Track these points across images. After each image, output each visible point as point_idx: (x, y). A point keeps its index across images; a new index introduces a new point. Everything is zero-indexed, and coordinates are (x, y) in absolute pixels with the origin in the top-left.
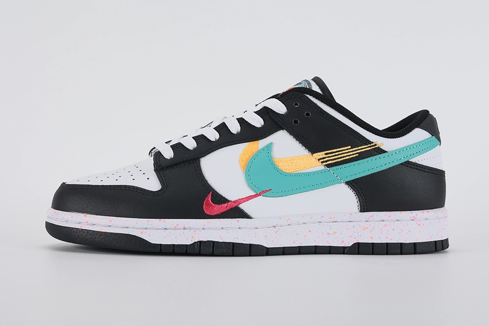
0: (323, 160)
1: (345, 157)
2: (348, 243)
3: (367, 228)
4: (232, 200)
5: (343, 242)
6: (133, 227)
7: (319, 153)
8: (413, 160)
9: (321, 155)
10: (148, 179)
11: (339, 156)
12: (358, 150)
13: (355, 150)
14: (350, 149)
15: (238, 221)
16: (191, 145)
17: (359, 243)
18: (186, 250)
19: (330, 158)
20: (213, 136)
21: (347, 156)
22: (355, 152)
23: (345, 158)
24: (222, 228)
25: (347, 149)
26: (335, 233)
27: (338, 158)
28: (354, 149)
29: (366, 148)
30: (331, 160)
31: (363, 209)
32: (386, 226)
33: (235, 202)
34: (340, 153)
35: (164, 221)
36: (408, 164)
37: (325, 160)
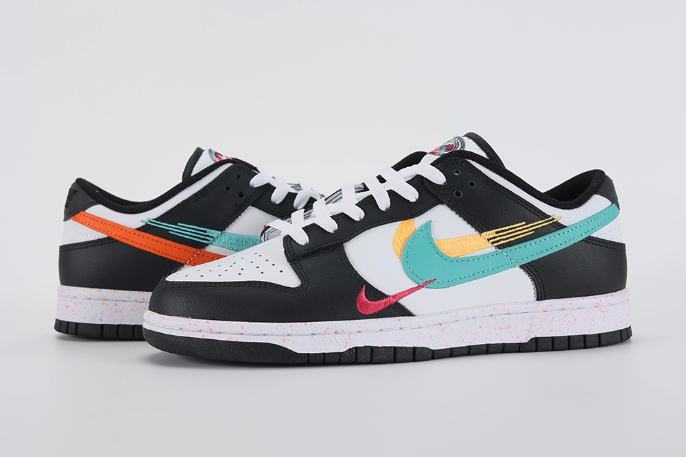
0: (493, 240)
1: (519, 235)
2: (524, 339)
3: (546, 319)
4: (391, 295)
5: (518, 337)
6: (273, 335)
7: (488, 232)
8: (595, 235)
9: (491, 233)
10: (281, 271)
11: (512, 235)
12: (533, 226)
13: (531, 227)
14: (524, 225)
15: (399, 320)
16: (331, 226)
17: (537, 338)
18: (340, 359)
19: (502, 238)
20: (357, 214)
21: (522, 234)
22: (530, 229)
23: (519, 237)
24: (381, 330)
25: (521, 226)
26: (508, 327)
27: (511, 237)
28: (529, 226)
29: (543, 223)
30: (503, 240)
31: (540, 297)
32: (566, 315)
33: (394, 296)
34: (514, 230)
35: (311, 325)
36: (590, 240)
37: (496, 240)
